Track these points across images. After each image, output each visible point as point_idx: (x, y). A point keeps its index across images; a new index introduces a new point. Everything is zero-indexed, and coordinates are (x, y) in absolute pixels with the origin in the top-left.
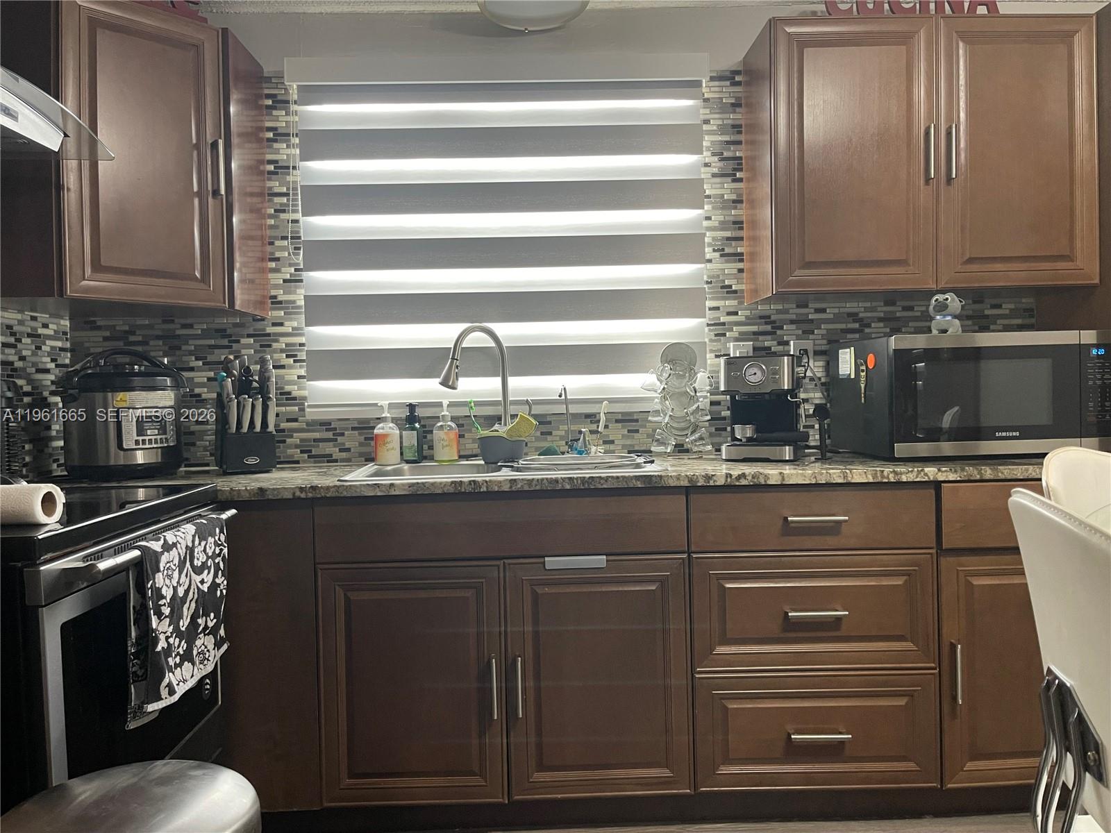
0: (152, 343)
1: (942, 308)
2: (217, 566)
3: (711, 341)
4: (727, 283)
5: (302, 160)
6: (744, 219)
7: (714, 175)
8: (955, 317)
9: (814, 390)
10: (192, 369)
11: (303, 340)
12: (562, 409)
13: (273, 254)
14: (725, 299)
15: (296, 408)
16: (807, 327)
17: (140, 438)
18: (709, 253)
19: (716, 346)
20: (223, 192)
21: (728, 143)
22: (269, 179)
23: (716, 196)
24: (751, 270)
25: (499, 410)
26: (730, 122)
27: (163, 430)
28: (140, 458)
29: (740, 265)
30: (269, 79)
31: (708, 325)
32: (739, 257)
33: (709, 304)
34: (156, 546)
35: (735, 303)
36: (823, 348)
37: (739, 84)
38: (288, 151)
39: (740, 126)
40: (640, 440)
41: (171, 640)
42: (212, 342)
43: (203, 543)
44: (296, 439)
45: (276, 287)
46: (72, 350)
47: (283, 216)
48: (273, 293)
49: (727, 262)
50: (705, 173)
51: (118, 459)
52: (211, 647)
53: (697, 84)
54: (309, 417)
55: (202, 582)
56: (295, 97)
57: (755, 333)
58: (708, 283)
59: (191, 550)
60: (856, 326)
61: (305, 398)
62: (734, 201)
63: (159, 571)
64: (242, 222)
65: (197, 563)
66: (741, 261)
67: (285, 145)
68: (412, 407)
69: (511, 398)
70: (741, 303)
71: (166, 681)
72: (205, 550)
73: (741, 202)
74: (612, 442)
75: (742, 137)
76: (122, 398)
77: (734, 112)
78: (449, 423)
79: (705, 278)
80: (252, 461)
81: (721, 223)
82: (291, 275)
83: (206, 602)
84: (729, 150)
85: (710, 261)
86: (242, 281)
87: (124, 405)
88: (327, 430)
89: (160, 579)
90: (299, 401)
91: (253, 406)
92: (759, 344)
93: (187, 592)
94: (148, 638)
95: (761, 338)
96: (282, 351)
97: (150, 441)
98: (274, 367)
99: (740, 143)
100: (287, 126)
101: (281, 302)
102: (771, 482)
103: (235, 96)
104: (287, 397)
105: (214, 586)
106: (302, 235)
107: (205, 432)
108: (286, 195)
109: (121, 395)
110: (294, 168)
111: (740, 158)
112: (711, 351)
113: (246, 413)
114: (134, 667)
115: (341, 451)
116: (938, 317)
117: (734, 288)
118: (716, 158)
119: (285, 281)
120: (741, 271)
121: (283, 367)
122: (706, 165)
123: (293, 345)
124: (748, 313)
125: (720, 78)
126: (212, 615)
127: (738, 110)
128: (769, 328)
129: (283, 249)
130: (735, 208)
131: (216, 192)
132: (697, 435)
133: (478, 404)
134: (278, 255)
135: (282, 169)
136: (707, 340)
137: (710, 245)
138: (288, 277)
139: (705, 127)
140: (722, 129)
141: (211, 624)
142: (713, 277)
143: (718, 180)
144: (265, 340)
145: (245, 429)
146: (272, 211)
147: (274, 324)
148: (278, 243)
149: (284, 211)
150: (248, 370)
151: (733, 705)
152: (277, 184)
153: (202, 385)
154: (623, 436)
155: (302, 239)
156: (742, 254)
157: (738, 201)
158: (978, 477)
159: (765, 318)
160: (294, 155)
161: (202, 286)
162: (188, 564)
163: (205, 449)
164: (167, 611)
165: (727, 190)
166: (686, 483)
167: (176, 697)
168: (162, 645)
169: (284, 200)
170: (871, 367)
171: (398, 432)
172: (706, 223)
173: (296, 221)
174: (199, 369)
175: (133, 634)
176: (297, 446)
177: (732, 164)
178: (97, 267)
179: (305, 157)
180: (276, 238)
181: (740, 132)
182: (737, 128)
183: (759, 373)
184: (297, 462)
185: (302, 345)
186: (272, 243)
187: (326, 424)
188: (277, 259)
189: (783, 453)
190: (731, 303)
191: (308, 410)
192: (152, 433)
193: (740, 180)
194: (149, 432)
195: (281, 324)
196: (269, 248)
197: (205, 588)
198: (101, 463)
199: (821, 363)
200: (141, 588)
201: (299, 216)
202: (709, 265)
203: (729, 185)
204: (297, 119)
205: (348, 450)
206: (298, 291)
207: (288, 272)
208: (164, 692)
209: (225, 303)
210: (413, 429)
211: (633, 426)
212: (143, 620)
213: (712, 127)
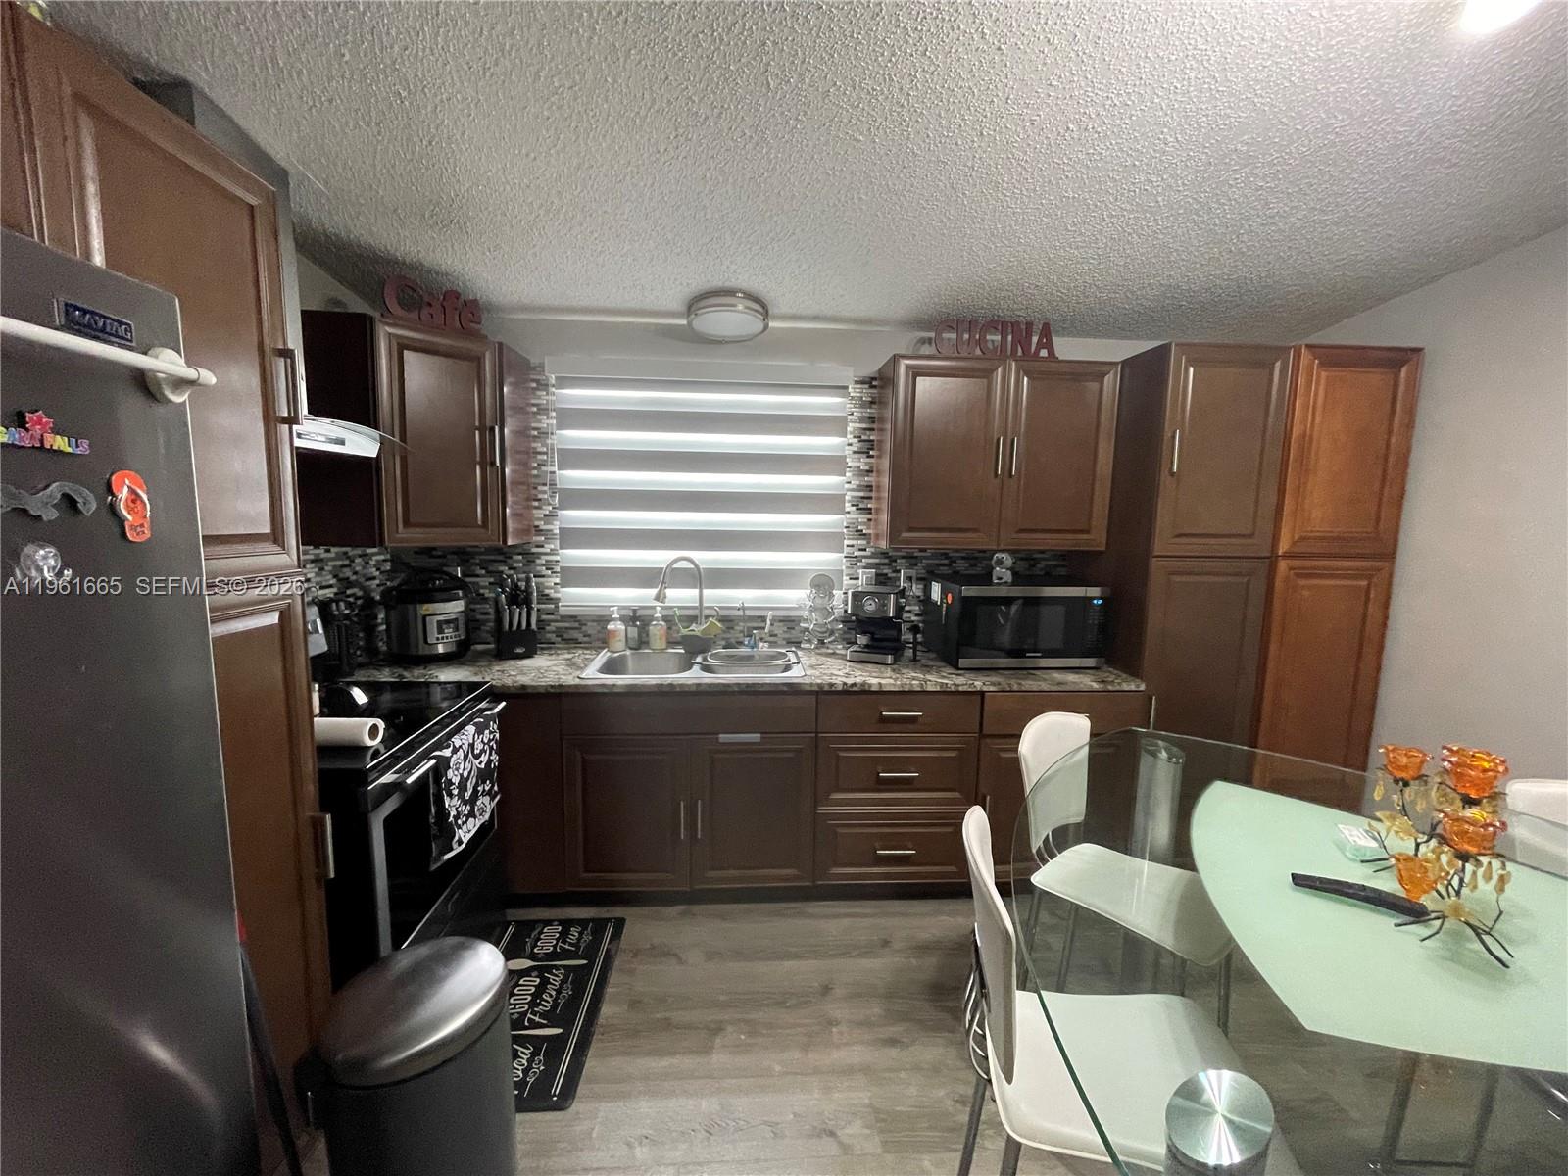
0: (449, 556)
1: (1000, 562)
2: (491, 748)
3: (847, 568)
4: (860, 528)
5: (558, 429)
6: (874, 484)
7: (855, 452)
8: (1008, 569)
9: (915, 604)
10: (478, 576)
11: (558, 558)
12: (741, 613)
13: (536, 495)
14: (857, 539)
15: (553, 606)
16: (914, 561)
17: (440, 636)
18: (848, 507)
19: (851, 572)
20: (498, 464)
21: (865, 429)
22: (535, 442)
23: (855, 467)
24: (876, 520)
25: (696, 612)
26: (868, 415)
27: (456, 629)
28: (441, 649)
29: (869, 516)
30: (534, 369)
31: (846, 557)
32: (869, 510)
33: (846, 542)
34: (447, 752)
35: (865, 542)
36: (923, 576)
37: (875, 387)
38: (548, 422)
39: (874, 418)
40: (794, 635)
41: (459, 809)
42: (492, 557)
43: (481, 737)
44: (552, 627)
45: (540, 519)
46: (392, 560)
47: (544, 468)
48: (536, 523)
49: (861, 513)
50: (848, 451)
51: (423, 650)
52: (487, 803)
53: (846, 388)
54: (561, 613)
55: (480, 763)
56: (553, 382)
57: (877, 564)
58: (846, 527)
59: (472, 746)
60: (946, 561)
61: (558, 599)
62: (868, 471)
63: (449, 768)
64: (512, 471)
65: (477, 751)
66: (871, 513)
67: (545, 417)
68: (635, 611)
69: (705, 604)
70: (869, 543)
71: (456, 838)
72: (482, 741)
73: (872, 472)
74: (776, 635)
75: (875, 426)
76: (426, 609)
77: (870, 408)
78: (661, 623)
79: (845, 525)
80: (519, 650)
81: (858, 486)
82: (550, 511)
83: (483, 775)
84: (865, 434)
85: (848, 512)
86: (514, 515)
87: (428, 613)
88: (575, 622)
89: (450, 774)
90: (556, 601)
91: (520, 614)
92: (879, 572)
93: (470, 773)
94: (442, 813)
95: (882, 567)
96: (543, 565)
97: (447, 638)
98: (535, 577)
99: (873, 430)
100: (547, 403)
101: (542, 531)
102: (873, 689)
103: (508, 380)
104: (545, 598)
105: (490, 761)
106: (557, 482)
107: (488, 621)
108: (546, 453)
109: (426, 606)
110: (552, 434)
111: (873, 441)
112: (847, 575)
113: (517, 617)
114: (434, 830)
115: (585, 636)
116: (998, 569)
117: (864, 532)
118: (856, 440)
119: (545, 515)
120: (870, 520)
121: (543, 576)
122: (850, 445)
123: (551, 561)
124: (873, 550)
125: (862, 383)
126: (488, 782)
127: (873, 406)
128: (886, 561)
129: (544, 492)
130: (868, 476)
131: (493, 463)
132: (833, 638)
133: (680, 608)
134: (540, 496)
135: (544, 434)
136: (844, 568)
137: (849, 501)
138: (547, 512)
139: (849, 417)
140: (862, 420)
141: (487, 788)
142: (851, 524)
143: (856, 456)
144: (530, 557)
145: (515, 627)
146: (536, 465)
147: (538, 546)
148: (540, 488)
149: (544, 465)
150: (517, 586)
151: (840, 830)
152: (540, 445)
153: (484, 587)
154: (784, 632)
155: (558, 486)
156: (870, 509)
157: (870, 472)
158: (1009, 689)
159: (884, 554)
160: (552, 425)
161: (483, 531)
162: (470, 754)
163: (488, 632)
164: (455, 792)
165: (863, 463)
166: (816, 688)
167: (463, 845)
168: (453, 813)
169: (545, 457)
170: (949, 602)
171: (624, 628)
172: (847, 486)
173: (554, 473)
174: (483, 576)
175: (433, 811)
176: (553, 632)
177: (867, 445)
178: (407, 523)
179: (560, 427)
180: (539, 484)
181: (874, 422)
182: (872, 419)
183: (873, 604)
184: (553, 643)
185: (558, 561)
186: (536, 488)
187: (574, 618)
188: (540, 500)
189: (886, 659)
190: (862, 542)
191: (561, 608)
192: (448, 632)
193: (872, 456)
194: (446, 631)
195: (542, 546)
196: (534, 492)
197: (483, 766)
198: (414, 653)
199: (921, 586)
200: (437, 782)
201: (555, 469)
202: (848, 516)
203: (864, 459)
204: (554, 398)
205: (589, 636)
206: (555, 523)
207: (547, 509)
208: (455, 845)
209: (499, 541)
210: (636, 626)
211: (790, 625)
212: (440, 802)
213: (854, 418)
